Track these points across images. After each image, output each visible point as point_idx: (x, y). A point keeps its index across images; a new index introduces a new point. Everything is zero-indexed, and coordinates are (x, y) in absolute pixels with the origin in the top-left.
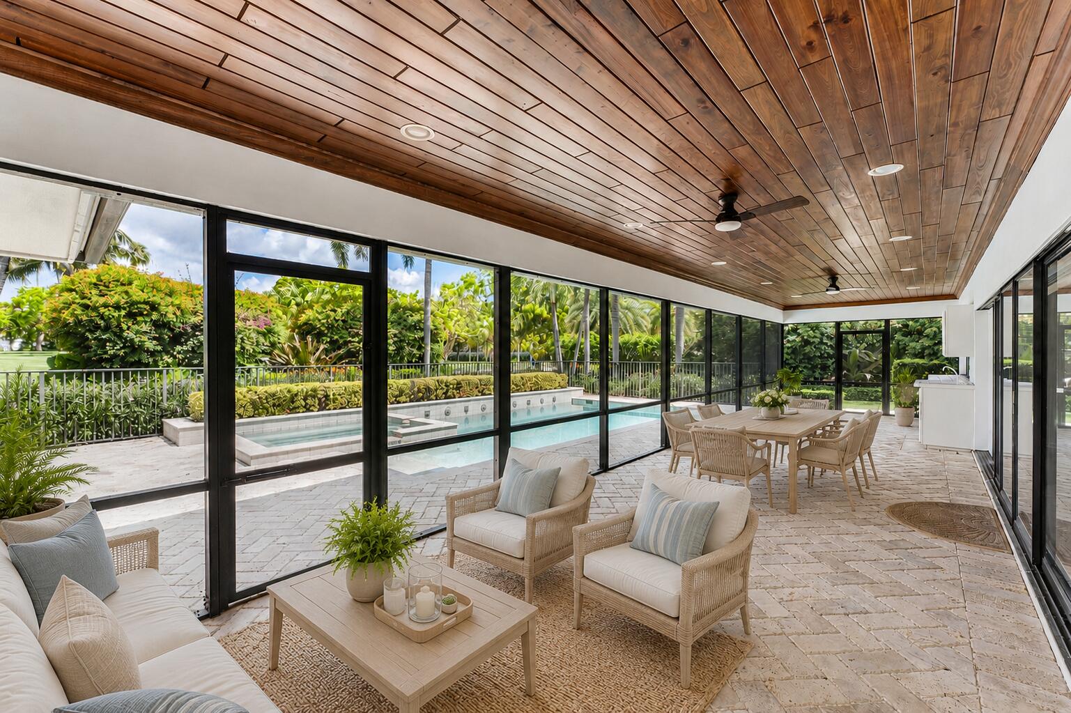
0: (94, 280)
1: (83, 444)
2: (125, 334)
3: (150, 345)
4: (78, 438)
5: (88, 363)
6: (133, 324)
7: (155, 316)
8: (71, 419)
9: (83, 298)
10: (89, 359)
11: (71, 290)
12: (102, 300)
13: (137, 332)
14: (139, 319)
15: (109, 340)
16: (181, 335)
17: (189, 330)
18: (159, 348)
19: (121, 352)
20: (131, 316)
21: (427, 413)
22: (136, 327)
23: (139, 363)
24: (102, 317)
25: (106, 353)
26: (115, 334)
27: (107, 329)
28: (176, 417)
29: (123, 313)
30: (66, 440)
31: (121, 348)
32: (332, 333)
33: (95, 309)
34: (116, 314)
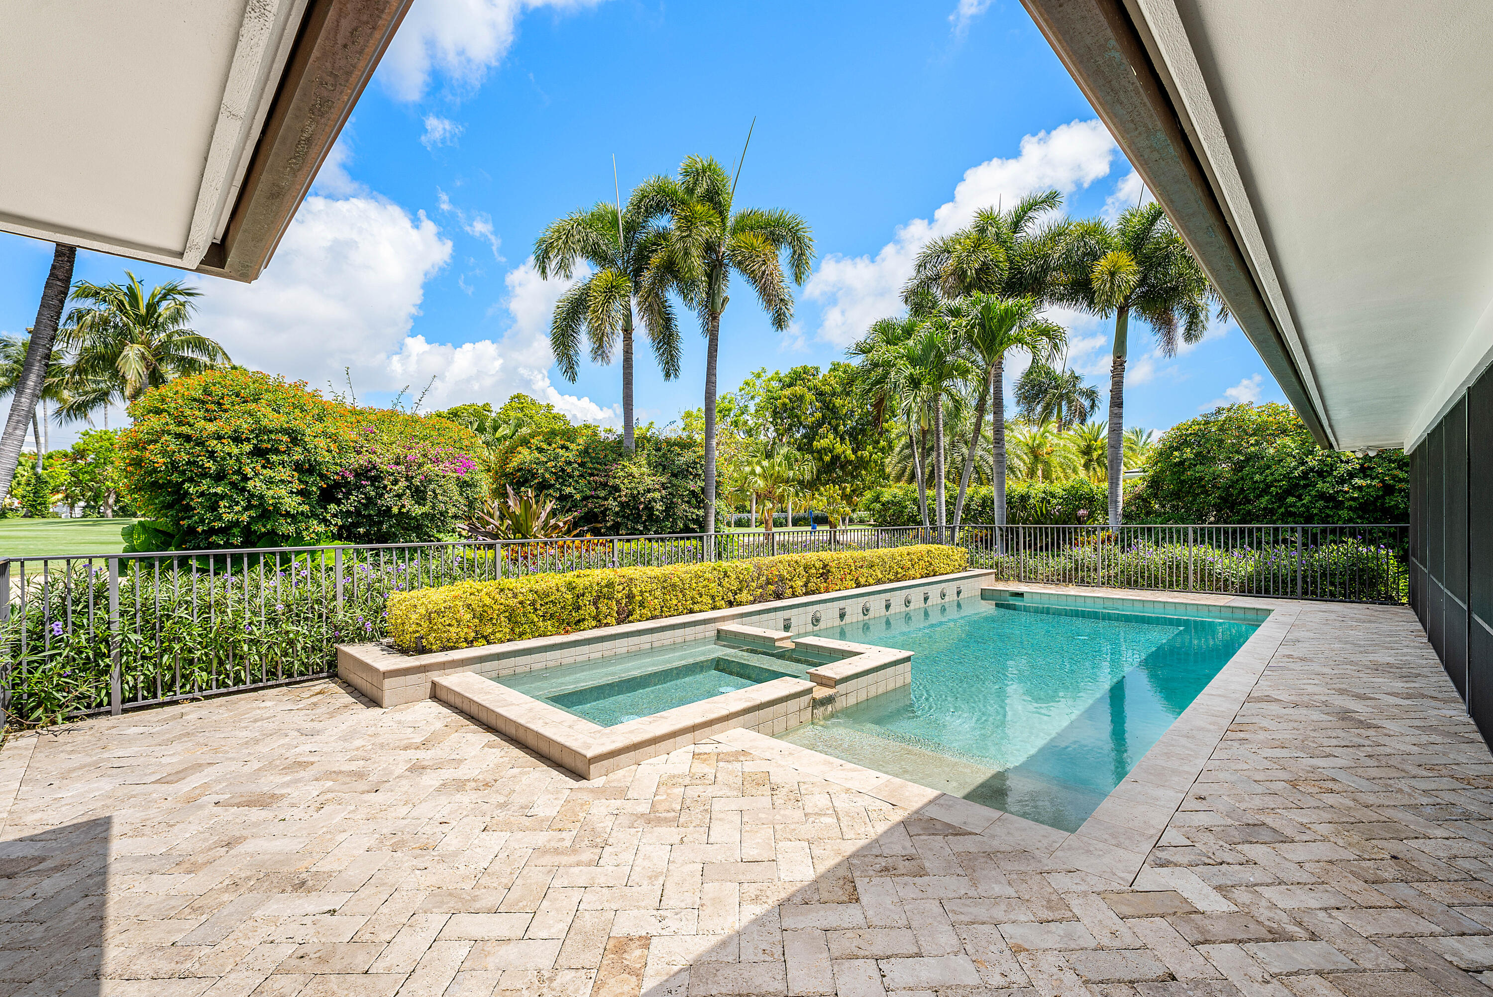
0: (199, 394)
1: (193, 700)
2: (250, 485)
3: (291, 503)
4: (181, 687)
5: (188, 538)
6: (264, 467)
7: (298, 455)
8: (169, 650)
9: (180, 424)
10: (191, 530)
11: (158, 412)
12: (211, 427)
13: (270, 482)
14: (274, 458)
15: (223, 497)
16: (337, 485)
17: (351, 478)
18: (305, 508)
19: (245, 518)
20: (258, 452)
21: (787, 622)
22: (267, 472)
23: (273, 538)
24: (212, 455)
25: (220, 519)
26: (233, 485)
27: (219, 477)
28: (362, 640)
29: (247, 447)
30: (160, 692)
31: (246, 509)
32: (562, 484)
33: (201, 443)
34: (235, 451)
